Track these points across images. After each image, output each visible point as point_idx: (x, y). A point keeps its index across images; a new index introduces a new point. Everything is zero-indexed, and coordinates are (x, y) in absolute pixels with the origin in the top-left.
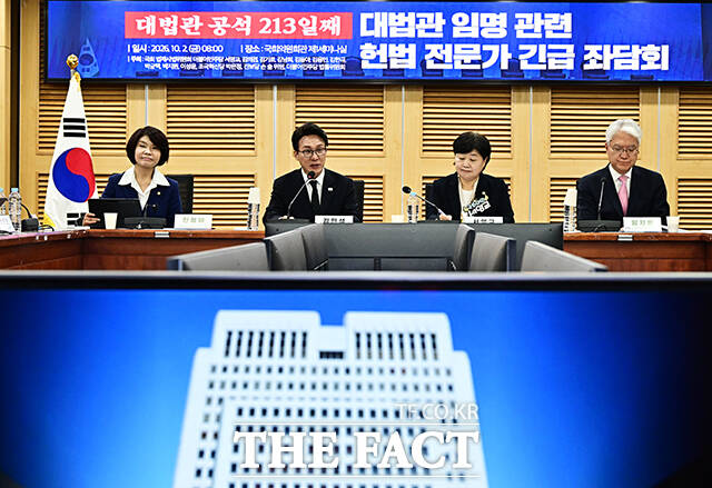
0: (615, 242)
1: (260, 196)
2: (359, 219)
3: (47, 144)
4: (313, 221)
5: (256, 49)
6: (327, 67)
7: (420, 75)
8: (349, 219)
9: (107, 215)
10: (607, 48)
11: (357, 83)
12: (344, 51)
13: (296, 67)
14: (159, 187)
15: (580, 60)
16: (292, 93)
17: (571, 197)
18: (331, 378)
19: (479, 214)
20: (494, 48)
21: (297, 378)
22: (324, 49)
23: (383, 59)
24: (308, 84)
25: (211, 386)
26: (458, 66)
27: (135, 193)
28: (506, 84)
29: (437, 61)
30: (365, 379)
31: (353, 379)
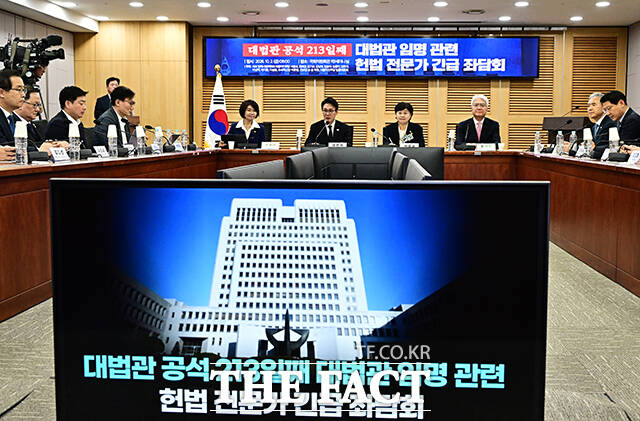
0: (473, 155)
1: (302, 134)
2: (350, 144)
3: (206, 107)
4: (327, 145)
5: (306, 61)
6: (339, 70)
7: (384, 74)
8: (345, 145)
9: (230, 143)
10: (475, 60)
11: (354, 78)
12: (348, 62)
13: (325, 70)
14: (255, 129)
15: (462, 67)
16: (323, 83)
17: (452, 134)
18: (288, 231)
19: (408, 142)
20: (420, 61)
21: (271, 231)
22: (338, 61)
23: (367, 66)
24: (330, 79)
25: (230, 235)
26: (403, 69)
27: (244, 132)
28: (426, 78)
29: (392, 67)
30: (304, 232)
31: (299, 232)
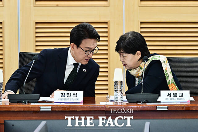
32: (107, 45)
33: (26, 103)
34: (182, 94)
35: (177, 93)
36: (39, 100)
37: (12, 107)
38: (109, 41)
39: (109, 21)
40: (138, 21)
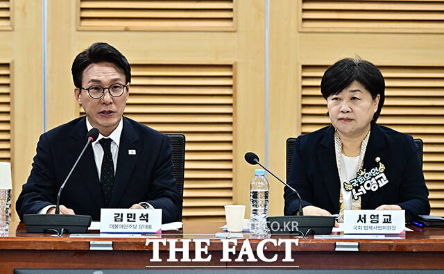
32: (230, 114)
33: (60, 233)
34: (388, 217)
35: (378, 216)
36: (89, 228)
37: (30, 242)
38: (236, 103)
39: (236, 63)
40: (298, 63)
